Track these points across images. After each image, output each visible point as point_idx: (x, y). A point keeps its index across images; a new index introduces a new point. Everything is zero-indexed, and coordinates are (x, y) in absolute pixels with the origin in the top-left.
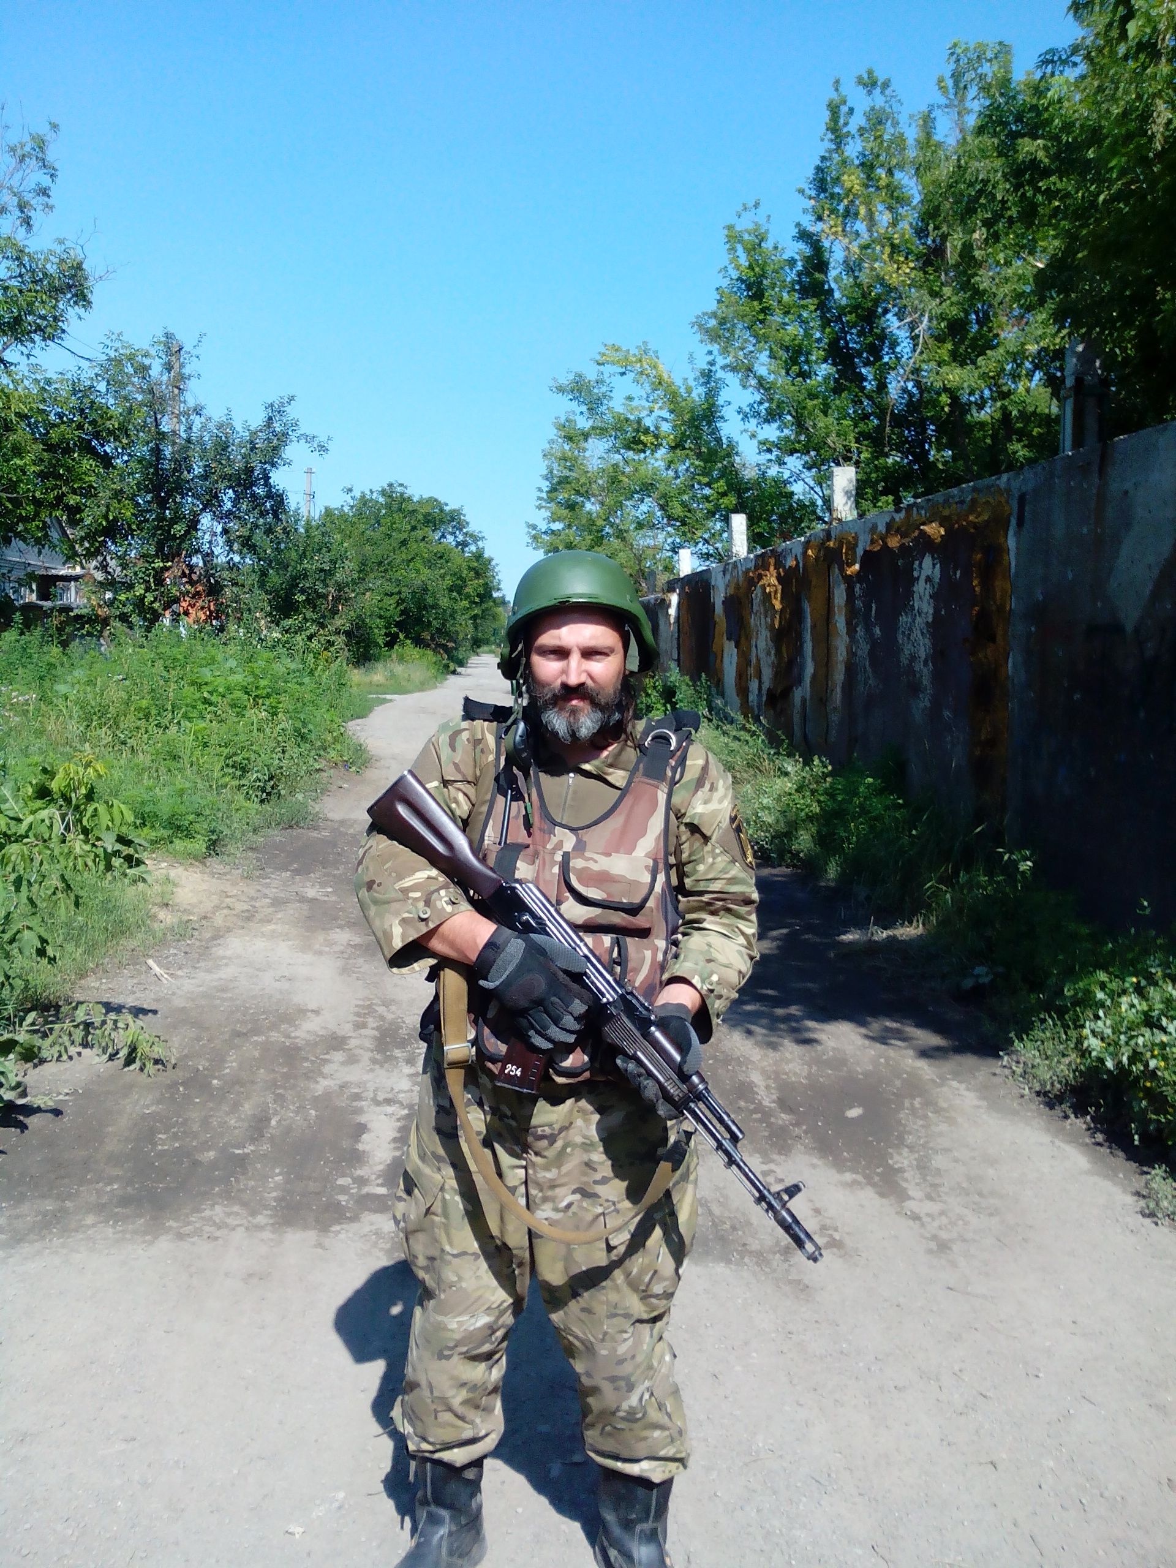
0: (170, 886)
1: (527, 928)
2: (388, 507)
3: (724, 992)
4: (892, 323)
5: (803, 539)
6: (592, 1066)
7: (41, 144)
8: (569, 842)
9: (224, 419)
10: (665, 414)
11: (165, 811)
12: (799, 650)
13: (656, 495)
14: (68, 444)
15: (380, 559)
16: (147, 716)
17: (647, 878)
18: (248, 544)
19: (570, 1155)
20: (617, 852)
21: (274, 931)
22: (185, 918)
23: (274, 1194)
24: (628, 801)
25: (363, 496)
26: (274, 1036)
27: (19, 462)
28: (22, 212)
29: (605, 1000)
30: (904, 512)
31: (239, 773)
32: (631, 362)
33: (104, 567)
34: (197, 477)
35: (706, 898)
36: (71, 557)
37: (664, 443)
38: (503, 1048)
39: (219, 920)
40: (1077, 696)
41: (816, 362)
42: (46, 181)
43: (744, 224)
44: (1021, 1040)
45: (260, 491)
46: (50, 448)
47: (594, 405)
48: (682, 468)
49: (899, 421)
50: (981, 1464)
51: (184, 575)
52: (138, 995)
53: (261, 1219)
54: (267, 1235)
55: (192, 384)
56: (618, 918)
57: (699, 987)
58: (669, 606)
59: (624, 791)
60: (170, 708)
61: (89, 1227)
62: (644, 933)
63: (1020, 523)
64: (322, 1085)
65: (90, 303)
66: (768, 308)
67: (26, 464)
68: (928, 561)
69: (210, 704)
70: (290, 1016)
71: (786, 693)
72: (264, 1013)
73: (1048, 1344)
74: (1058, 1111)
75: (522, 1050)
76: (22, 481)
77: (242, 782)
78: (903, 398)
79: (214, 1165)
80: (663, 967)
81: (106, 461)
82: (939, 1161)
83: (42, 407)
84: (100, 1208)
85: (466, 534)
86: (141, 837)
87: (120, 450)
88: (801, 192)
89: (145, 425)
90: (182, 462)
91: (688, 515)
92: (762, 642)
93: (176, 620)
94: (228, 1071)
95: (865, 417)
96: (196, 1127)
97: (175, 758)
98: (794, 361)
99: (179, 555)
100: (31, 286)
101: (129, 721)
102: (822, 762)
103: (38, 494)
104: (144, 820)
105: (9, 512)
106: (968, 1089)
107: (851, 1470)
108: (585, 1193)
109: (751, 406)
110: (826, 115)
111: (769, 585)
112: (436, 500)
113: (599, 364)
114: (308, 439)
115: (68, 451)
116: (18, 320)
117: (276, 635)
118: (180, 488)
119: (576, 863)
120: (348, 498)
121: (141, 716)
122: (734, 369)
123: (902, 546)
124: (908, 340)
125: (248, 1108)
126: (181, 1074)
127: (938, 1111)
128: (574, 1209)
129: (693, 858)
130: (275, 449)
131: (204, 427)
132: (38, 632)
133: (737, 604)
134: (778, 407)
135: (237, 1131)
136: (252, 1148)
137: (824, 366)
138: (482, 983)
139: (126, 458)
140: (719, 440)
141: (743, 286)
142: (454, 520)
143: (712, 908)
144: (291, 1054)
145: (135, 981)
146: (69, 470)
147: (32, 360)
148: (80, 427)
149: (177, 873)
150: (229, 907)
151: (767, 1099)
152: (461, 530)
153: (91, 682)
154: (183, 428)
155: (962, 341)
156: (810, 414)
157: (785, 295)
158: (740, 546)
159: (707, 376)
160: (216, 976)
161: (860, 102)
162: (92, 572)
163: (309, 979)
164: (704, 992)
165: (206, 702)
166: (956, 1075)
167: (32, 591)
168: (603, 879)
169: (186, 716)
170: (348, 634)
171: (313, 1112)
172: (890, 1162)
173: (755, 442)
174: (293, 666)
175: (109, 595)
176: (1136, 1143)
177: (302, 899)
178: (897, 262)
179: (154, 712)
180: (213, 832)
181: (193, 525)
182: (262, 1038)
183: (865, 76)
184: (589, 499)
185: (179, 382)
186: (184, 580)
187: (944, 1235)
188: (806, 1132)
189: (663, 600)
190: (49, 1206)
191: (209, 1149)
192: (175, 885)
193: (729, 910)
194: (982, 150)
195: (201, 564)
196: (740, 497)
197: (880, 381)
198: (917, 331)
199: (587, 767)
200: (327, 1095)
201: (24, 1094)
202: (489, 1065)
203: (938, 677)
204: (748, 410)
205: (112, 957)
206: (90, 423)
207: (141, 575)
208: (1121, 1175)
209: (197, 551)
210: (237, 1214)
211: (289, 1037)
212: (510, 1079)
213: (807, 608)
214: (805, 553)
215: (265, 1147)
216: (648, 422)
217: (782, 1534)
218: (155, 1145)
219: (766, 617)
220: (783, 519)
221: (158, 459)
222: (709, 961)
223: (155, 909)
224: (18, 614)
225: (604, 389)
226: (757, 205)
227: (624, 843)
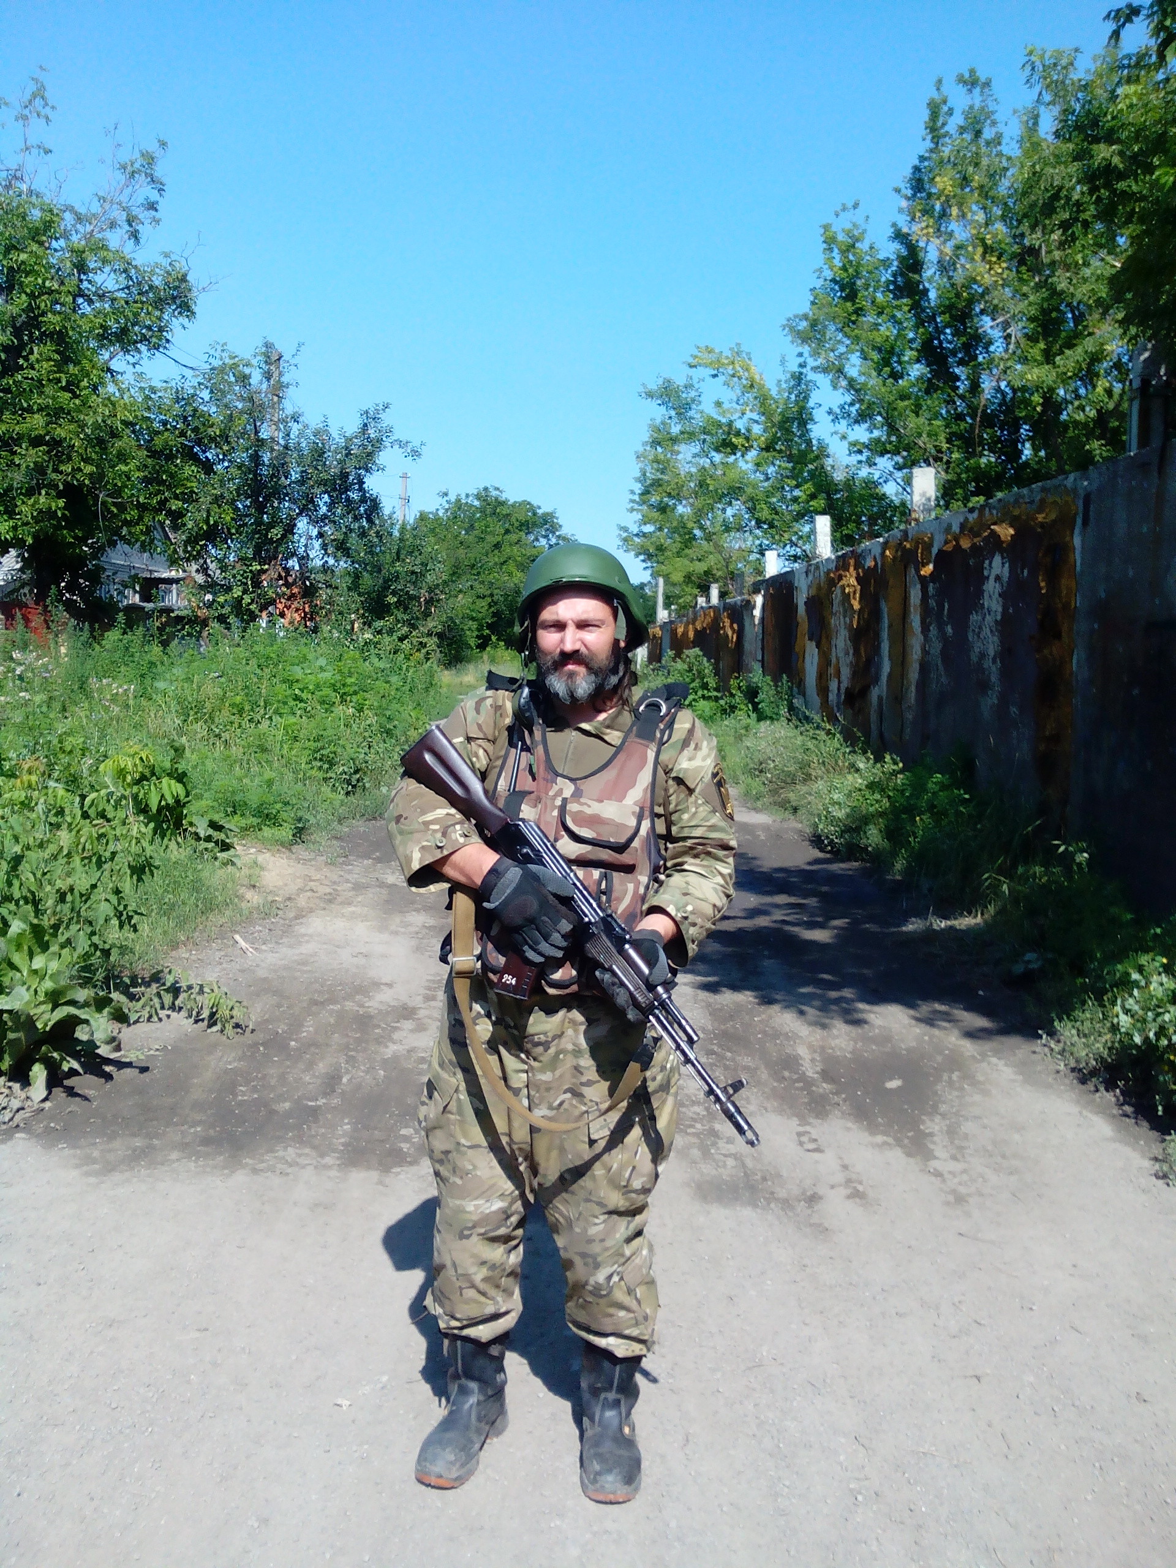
0: (258, 869)
1: (527, 859)
2: (482, 510)
3: (699, 921)
4: (987, 324)
5: (881, 540)
6: (578, 980)
7: (150, 159)
8: (568, 789)
9: (321, 426)
10: (755, 416)
11: (254, 800)
12: (877, 649)
13: (743, 499)
14: (171, 450)
15: (473, 561)
16: (241, 712)
17: (633, 822)
18: (342, 548)
19: (563, 1060)
20: (610, 799)
21: (354, 912)
22: (270, 898)
23: (343, 1140)
24: (621, 757)
25: (458, 500)
26: (349, 1005)
27: (124, 468)
28: (130, 225)
29: (587, 919)
30: (977, 512)
31: (326, 766)
32: (723, 364)
33: (204, 570)
34: (294, 482)
35: (689, 843)
36: (173, 562)
37: (755, 444)
38: (502, 960)
39: (302, 901)
40: (1136, 692)
41: (909, 363)
42: (154, 196)
43: (840, 226)
44: (1061, 1020)
45: (354, 495)
46: (154, 454)
47: (682, 409)
48: (771, 470)
49: (988, 420)
50: (966, 1377)
51: (280, 577)
52: (224, 965)
53: (328, 1160)
54: (333, 1173)
55: (291, 392)
56: (605, 855)
57: (673, 913)
58: (754, 607)
59: (619, 749)
60: (262, 704)
61: (174, 1161)
62: (629, 869)
63: (1085, 523)
64: (390, 1050)
65: (193, 313)
66: (861, 309)
67: (130, 470)
68: (997, 560)
69: (301, 701)
70: (364, 988)
71: (864, 692)
72: (341, 984)
73: (1046, 1283)
74: (1090, 1086)
75: (517, 961)
76: (127, 487)
77: (329, 775)
78: (996, 398)
79: (288, 1114)
80: (643, 899)
81: (208, 467)
82: (968, 1127)
83: (146, 414)
84: (184, 1147)
85: (559, 537)
86: (233, 824)
87: (221, 457)
88: (898, 191)
89: (245, 433)
90: (280, 468)
91: (776, 517)
92: (841, 642)
93: (271, 623)
94: (305, 1034)
95: (960, 417)
96: (273, 1082)
97: (264, 750)
98: (886, 362)
99: (276, 558)
100: (137, 297)
101: (224, 716)
102: (892, 759)
103: (141, 500)
104: (235, 808)
105: (114, 516)
106: (1006, 1065)
107: (845, 1377)
108: (577, 1094)
109: (842, 407)
110: (925, 115)
111: (848, 586)
112: (529, 503)
113: (691, 366)
114: (402, 444)
115: (170, 457)
116: (124, 331)
117: (368, 636)
118: (277, 493)
119: (573, 807)
120: (444, 501)
121: (235, 711)
122: (825, 370)
123: (973, 546)
124: (1001, 340)
125: (322, 1067)
126: (262, 1036)
127: (974, 1083)
128: (565, 1105)
129: (679, 808)
130: (369, 454)
131: (301, 434)
132: (140, 631)
133: (818, 604)
134: (868, 407)
135: (311, 1086)
136: (324, 1101)
137: (917, 366)
138: (485, 904)
139: (226, 464)
140: (809, 443)
141: (837, 287)
142: (547, 523)
143: (695, 852)
144: (364, 1022)
145: (223, 953)
146: (172, 476)
147: (138, 368)
148: (183, 434)
149: (265, 858)
150: (312, 890)
151: (811, 1070)
152: (554, 533)
153: (189, 680)
154: (281, 435)
155: (1055, 341)
156: (900, 415)
157: (879, 295)
158: (824, 548)
159: (798, 378)
160: (297, 951)
161: (960, 100)
162: (194, 574)
163: (384, 956)
164: (678, 919)
165: (297, 698)
166: (997, 1053)
167: (135, 592)
168: (594, 821)
169: (277, 712)
170: (440, 635)
171: (382, 1072)
172: (922, 1127)
173: (845, 444)
174: (382, 665)
175: (209, 597)
176: (1160, 1113)
177: (382, 884)
178: (990, 262)
179: (247, 708)
180: (300, 820)
181: (290, 529)
182: (338, 1007)
183: (967, 75)
184: (680, 502)
185: (278, 390)
186: (281, 582)
187: (962, 1190)
188: (845, 1100)
189: (748, 602)
190: (138, 1142)
191: (285, 1101)
192: (262, 869)
193: (709, 854)
194: (1057, 156)
195: (297, 568)
196: (829, 498)
197: (972, 381)
198: (1009, 331)
199: (585, 726)
200: (396, 1058)
201: (118, 1048)
202: (491, 975)
203: (1004, 673)
204: (838, 411)
205: (202, 931)
206: (193, 430)
207: (239, 577)
208: (1142, 1142)
209: (294, 554)
210: (307, 1155)
211: (362, 1006)
212: (506, 987)
213: (884, 608)
214: (883, 553)
215: (336, 1101)
216: (740, 425)
217: (774, 1424)
218: (235, 1095)
219: (845, 617)
220: (872, 520)
221: (257, 465)
222: (685, 894)
223: (242, 890)
224: (121, 614)
225: (693, 394)
226: (856, 206)
227: (616, 793)
